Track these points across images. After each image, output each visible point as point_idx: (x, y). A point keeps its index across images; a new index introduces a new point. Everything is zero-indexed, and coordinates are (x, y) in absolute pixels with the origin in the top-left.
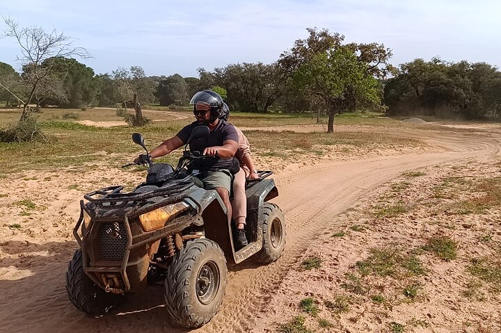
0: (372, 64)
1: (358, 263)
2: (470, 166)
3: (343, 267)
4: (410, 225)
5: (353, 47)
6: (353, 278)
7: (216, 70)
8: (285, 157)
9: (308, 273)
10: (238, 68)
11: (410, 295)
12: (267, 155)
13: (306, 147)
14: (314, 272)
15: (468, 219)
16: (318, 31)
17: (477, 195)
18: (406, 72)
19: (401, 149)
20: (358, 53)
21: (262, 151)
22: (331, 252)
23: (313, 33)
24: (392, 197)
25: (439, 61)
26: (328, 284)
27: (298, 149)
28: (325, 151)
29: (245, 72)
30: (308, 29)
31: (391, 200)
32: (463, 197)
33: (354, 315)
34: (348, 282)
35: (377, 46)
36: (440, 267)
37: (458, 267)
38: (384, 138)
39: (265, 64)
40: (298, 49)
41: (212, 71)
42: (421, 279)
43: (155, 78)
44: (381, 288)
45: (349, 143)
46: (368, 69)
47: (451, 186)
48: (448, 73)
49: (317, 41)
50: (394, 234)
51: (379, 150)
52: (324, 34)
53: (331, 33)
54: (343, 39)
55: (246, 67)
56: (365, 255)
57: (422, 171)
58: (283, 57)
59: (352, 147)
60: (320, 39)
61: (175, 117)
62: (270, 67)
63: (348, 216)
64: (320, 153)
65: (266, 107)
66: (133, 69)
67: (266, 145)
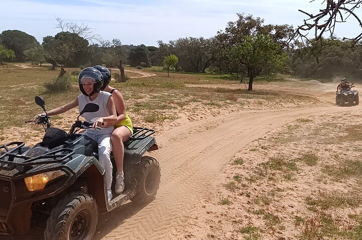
0: (283, 40)
1: (262, 164)
2: (344, 117)
3: (255, 165)
4: (294, 147)
5: (270, 28)
6: (259, 169)
7: (171, 42)
8: (220, 106)
9: (236, 166)
10: (186, 41)
11: (288, 178)
12: (209, 104)
13: (234, 99)
14: (239, 166)
15: (329, 146)
16: (245, 16)
17: (341, 134)
18: (310, 45)
19: (299, 103)
20: (274, 32)
21: (205, 101)
22: (248, 158)
23: (241, 17)
24: (287, 133)
25: (335, 38)
26: (247, 171)
27: (228, 101)
28: (246, 103)
29: (190, 44)
30: (237, 14)
31: (285, 135)
32: (332, 135)
33: (258, 184)
34: (257, 171)
35: (288, 27)
36: (307, 168)
37: (317, 169)
38: (288, 95)
39: (205, 38)
40: (230, 28)
41: (167, 43)
42: (295, 172)
43: (126, 46)
44: (273, 174)
45: (262, 98)
46: (281, 43)
47: (327, 129)
48: (342, 47)
49: (244, 23)
50: (283, 152)
51: (283, 104)
52: (249, 18)
53: (255, 18)
54: (263, 22)
55: (192, 40)
56: (267, 160)
57: (310, 119)
58: (219, 34)
59: (265, 101)
60: (246, 22)
61: (142, 75)
62: (208, 41)
63: (259, 142)
64: (243, 104)
65: (205, 68)
66: (114, 41)
67: (207, 98)
